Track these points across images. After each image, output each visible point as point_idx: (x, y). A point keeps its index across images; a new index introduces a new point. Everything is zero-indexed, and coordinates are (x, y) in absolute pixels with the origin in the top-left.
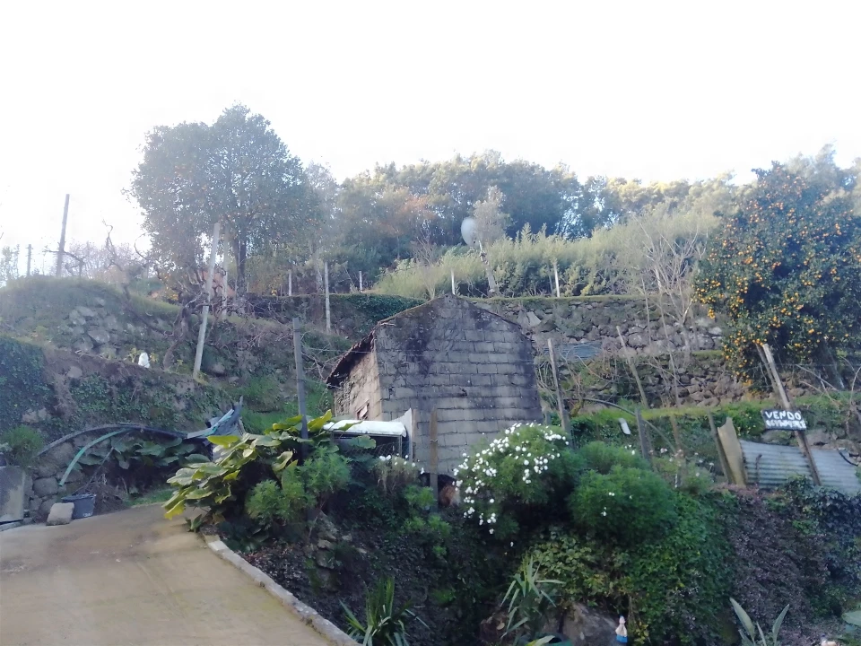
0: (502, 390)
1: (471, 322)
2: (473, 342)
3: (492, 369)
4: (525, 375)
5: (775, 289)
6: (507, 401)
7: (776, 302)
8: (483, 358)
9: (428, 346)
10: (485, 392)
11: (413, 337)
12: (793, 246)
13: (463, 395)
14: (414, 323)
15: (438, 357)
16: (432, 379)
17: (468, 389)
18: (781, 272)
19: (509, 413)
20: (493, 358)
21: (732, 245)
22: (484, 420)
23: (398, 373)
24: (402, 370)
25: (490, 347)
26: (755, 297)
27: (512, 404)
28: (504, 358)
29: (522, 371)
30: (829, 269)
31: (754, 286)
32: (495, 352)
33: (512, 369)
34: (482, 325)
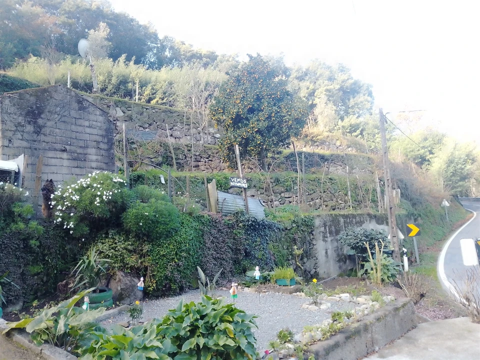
0: (92, 151)
1: (75, 105)
2: (75, 118)
3: (87, 137)
4: (107, 143)
5: (247, 119)
6: (94, 158)
7: (246, 125)
8: (80, 129)
9: (42, 116)
10: (79, 151)
11: (32, 108)
12: (259, 99)
13: (64, 151)
14: (33, 99)
15: (49, 124)
16: (42, 138)
17: (68, 147)
18: (251, 111)
19: (94, 165)
20: (88, 130)
21: (232, 92)
22: (77, 167)
23: (17, 130)
24: (20, 128)
25: (87, 124)
26: (238, 121)
27: (97, 160)
28: (95, 131)
29: (106, 140)
30: (271, 113)
31: (238, 115)
32: (89, 127)
33: (99, 139)
34: (82, 108)
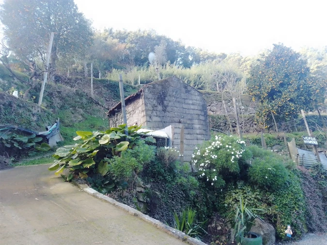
0: (196, 121)
1: (183, 90)
2: (184, 99)
3: (192, 112)
4: (204, 115)
5: (280, 92)
6: (197, 126)
7: (280, 96)
8: (185, 106)
9: (166, 99)
10: (188, 122)
11: (160, 94)
12: (287, 76)
13: (180, 122)
14: (160, 88)
15: (170, 104)
16: (167, 114)
17: (182, 120)
18: (282, 85)
19: (198, 132)
20: (192, 107)
21: (263, 73)
22: (188, 134)
23: (153, 110)
24: (155, 108)
25: (191, 102)
27: (199, 128)
28: (196, 107)
29: (203, 114)
30: (300, 85)
31: (273, 90)
32: (193, 104)
33: (199, 112)
34: (188, 92)
